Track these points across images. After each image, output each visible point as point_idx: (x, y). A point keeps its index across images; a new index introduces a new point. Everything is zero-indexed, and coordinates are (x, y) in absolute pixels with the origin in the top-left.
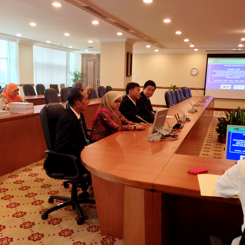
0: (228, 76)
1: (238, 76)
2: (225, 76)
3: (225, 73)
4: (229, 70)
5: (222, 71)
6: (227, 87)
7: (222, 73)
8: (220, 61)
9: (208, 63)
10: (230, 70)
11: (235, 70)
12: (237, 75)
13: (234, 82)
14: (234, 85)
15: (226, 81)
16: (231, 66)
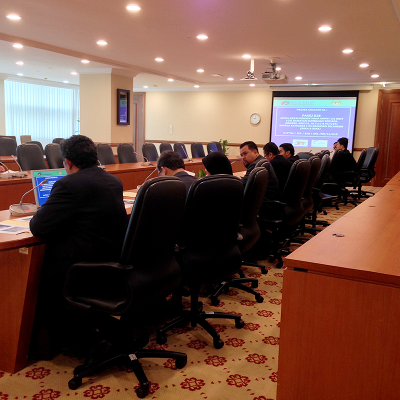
0: (303, 126)
1: (318, 126)
2: (299, 126)
3: (298, 121)
4: (304, 117)
5: (294, 118)
6: (301, 144)
7: (294, 121)
8: (290, 103)
9: (274, 106)
10: (306, 117)
11: (313, 117)
12: (316, 125)
13: (313, 135)
14: (313, 141)
15: (301, 133)
16: (306, 110)
